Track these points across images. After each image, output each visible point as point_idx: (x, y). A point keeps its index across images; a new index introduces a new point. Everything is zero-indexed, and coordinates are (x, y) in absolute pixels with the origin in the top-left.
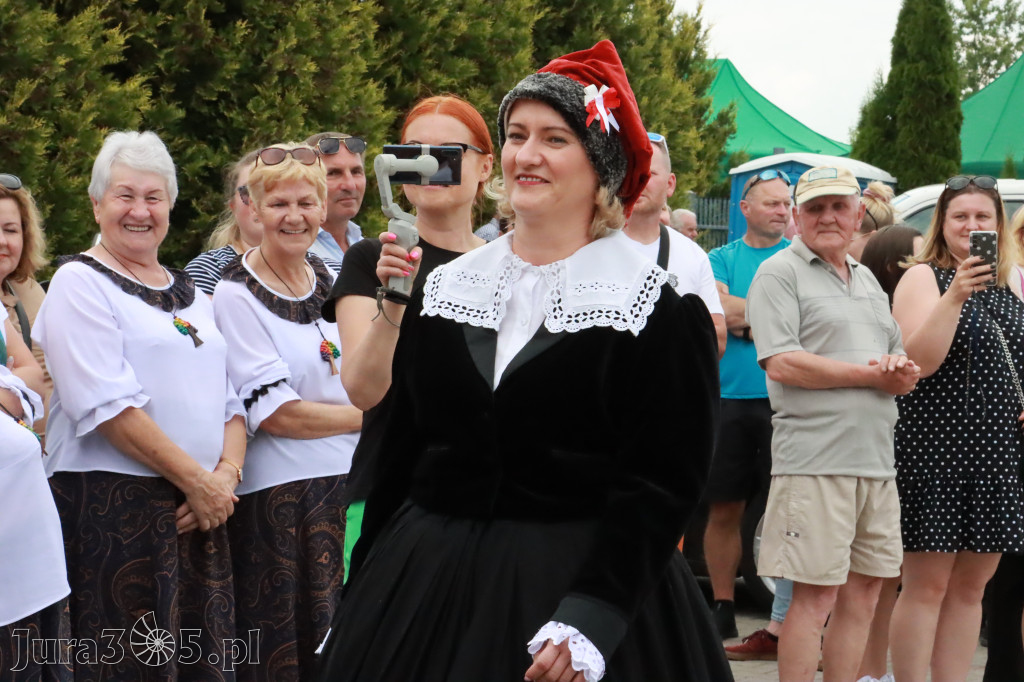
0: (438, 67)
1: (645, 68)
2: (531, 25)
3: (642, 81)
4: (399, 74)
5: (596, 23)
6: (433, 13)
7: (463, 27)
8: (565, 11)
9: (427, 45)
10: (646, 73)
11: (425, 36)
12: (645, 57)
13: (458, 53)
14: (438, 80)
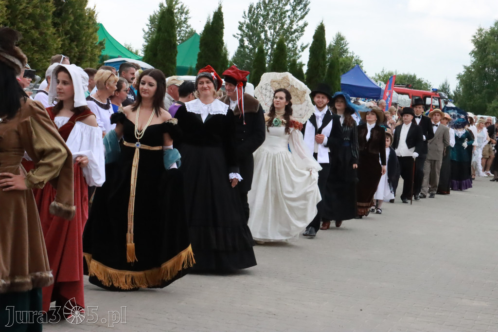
0: (22, 22)
1: (85, 28)
2: (52, 12)
3: (84, 32)
4: (9, 23)
5: (70, 12)
6: (21, 5)
7: (30, 10)
8: (60, 7)
9: (19, 15)
10: (84, 30)
11: (18, 12)
12: (85, 24)
13: (28, 18)
14: (22, 27)
